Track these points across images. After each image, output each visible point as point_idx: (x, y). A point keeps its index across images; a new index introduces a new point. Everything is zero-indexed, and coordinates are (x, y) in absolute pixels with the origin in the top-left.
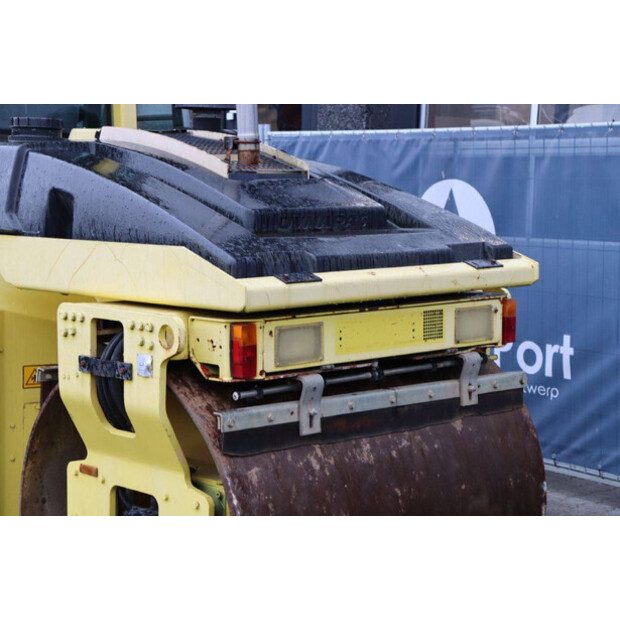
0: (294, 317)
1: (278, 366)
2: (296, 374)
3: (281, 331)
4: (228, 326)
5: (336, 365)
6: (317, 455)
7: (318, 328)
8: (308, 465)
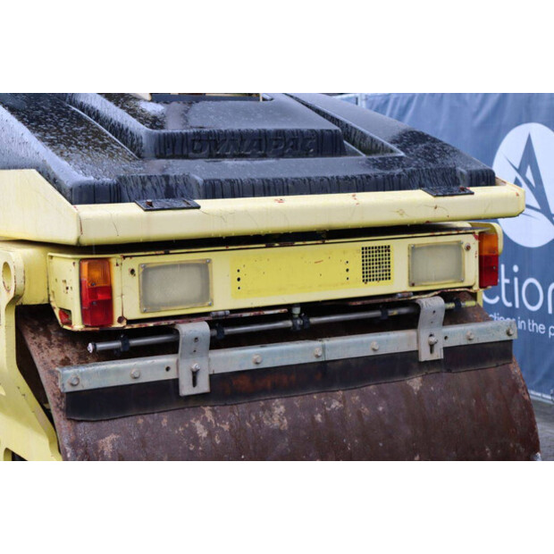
0: (167, 253)
1: (145, 312)
2: (172, 322)
3: (146, 269)
4: (77, 262)
5: (232, 311)
6: (205, 418)
7: (204, 267)
8: (192, 430)
